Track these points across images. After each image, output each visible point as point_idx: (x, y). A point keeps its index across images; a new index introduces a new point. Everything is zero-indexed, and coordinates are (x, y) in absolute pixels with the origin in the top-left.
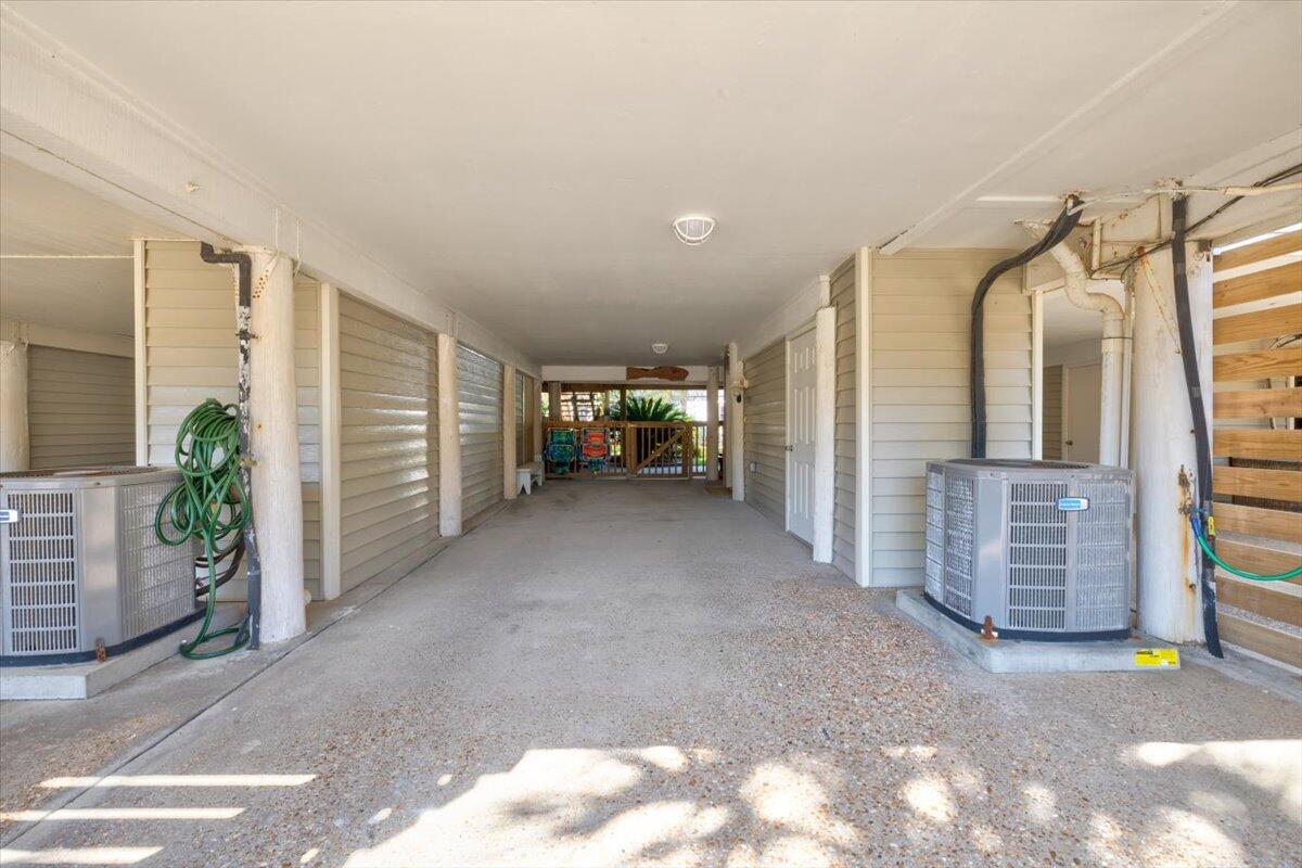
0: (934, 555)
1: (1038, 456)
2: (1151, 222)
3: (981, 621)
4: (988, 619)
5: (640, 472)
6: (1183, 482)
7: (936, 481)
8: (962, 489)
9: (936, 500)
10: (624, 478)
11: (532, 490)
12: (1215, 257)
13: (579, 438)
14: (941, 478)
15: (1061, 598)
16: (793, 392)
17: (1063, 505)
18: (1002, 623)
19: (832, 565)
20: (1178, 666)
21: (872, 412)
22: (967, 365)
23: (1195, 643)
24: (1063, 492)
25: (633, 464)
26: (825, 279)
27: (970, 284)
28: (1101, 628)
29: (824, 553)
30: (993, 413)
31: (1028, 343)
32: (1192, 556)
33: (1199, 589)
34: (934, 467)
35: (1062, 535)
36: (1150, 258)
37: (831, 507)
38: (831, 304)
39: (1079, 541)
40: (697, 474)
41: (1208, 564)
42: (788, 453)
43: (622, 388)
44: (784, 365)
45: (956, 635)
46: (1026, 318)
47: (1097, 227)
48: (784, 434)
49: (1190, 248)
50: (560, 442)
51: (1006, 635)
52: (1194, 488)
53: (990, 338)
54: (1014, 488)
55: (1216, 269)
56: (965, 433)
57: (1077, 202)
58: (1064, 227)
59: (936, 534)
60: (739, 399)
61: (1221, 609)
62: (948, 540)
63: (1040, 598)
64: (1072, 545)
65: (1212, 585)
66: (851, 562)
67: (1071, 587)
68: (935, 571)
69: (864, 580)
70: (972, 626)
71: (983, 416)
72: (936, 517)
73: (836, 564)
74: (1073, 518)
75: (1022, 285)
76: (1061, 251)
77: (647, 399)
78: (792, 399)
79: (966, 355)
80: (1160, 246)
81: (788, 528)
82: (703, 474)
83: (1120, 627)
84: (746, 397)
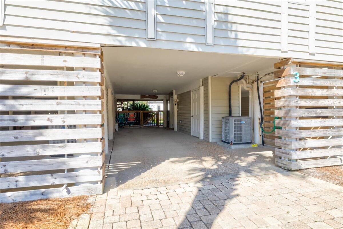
0: (223, 133)
1: (240, 116)
2: (254, 78)
3: (230, 142)
4: (231, 142)
5: (144, 125)
6: (259, 119)
7: (224, 120)
8: (227, 121)
9: (223, 123)
10: (140, 127)
11: (118, 130)
12: (263, 83)
13: (127, 116)
14: (224, 119)
15: (241, 137)
16: (193, 103)
17: (242, 122)
18: (233, 142)
19: (203, 140)
20: (257, 147)
21: (212, 108)
22: (228, 99)
23: (261, 145)
24: (241, 120)
25: (142, 123)
26: (201, 80)
27: (229, 84)
28: (247, 142)
29: (202, 137)
30: (233, 108)
31: (238, 95)
32: (260, 131)
33: (261, 136)
34: (223, 118)
35: (241, 127)
36: (254, 83)
37: (203, 128)
38: (203, 85)
39: (244, 128)
40: (161, 125)
41: (262, 132)
42: (191, 117)
43: (133, 100)
44: (190, 97)
45: (227, 145)
46: (238, 90)
47: (248, 76)
48: (190, 113)
49: (259, 82)
50: (121, 117)
51: (234, 144)
52: (260, 120)
53: (232, 94)
54: (235, 120)
55: (263, 85)
56: (228, 112)
57: (244, 74)
58: (242, 77)
59: (223, 129)
60: (176, 105)
61: (264, 139)
62: (225, 130)
63: (239, 137)
64: (243, 129)
65: (263, 135)
66: (208, 138)
67: (243, 136)
68: (223, 136)
69: (211, 141)
70: (229, 143)
71: (231, 109)
72: (223, 126)
73: (205, 139)
74: (243, 124)
75: (237, 84)
76: (242, 80)
77: (141, 104)
78: (193, 105)
79: (228, 97)
80: (256, 81)
81: (192, 135)
82: (162, 125)
83: (250, 142)
84: (178, 104)
